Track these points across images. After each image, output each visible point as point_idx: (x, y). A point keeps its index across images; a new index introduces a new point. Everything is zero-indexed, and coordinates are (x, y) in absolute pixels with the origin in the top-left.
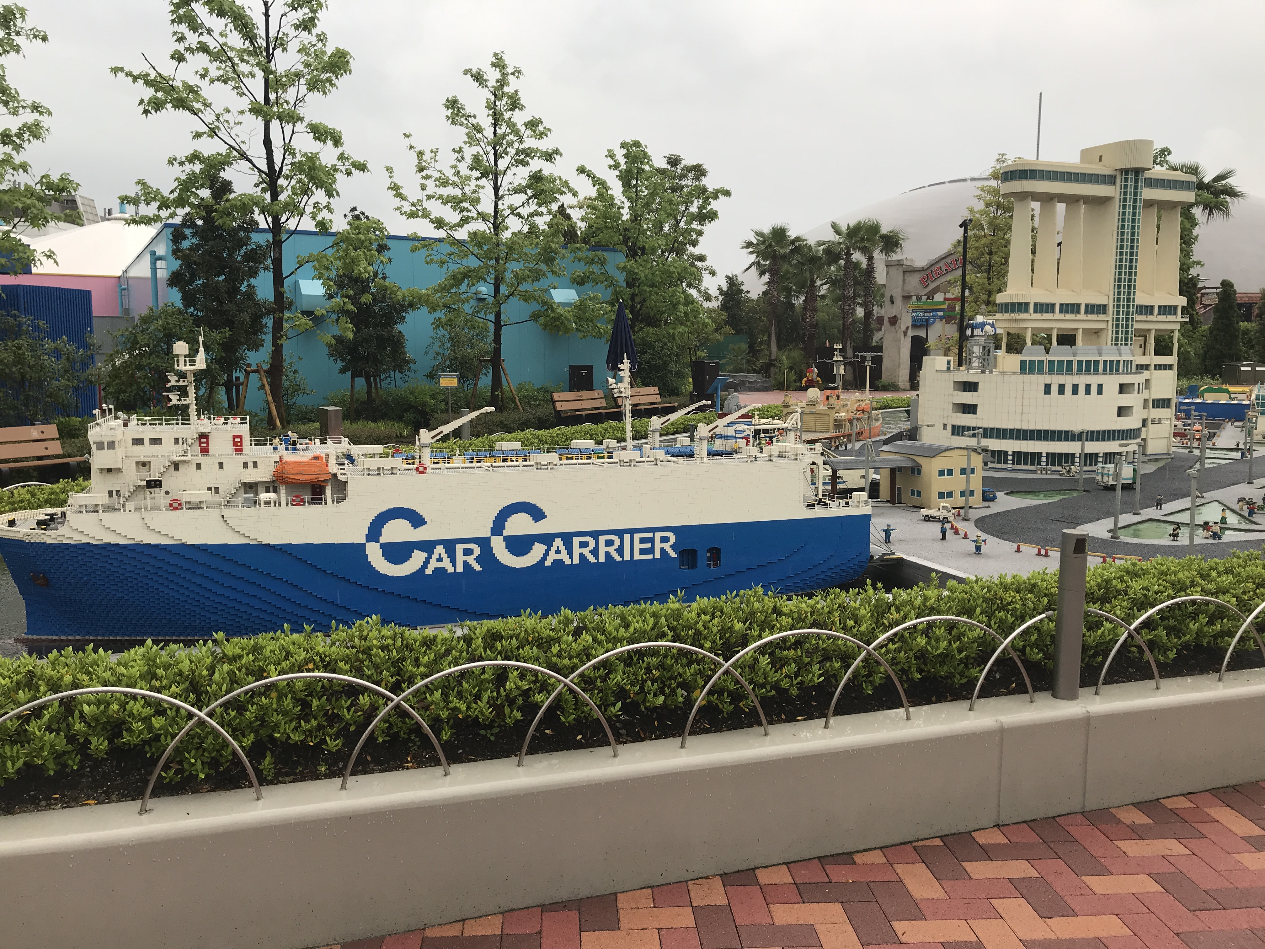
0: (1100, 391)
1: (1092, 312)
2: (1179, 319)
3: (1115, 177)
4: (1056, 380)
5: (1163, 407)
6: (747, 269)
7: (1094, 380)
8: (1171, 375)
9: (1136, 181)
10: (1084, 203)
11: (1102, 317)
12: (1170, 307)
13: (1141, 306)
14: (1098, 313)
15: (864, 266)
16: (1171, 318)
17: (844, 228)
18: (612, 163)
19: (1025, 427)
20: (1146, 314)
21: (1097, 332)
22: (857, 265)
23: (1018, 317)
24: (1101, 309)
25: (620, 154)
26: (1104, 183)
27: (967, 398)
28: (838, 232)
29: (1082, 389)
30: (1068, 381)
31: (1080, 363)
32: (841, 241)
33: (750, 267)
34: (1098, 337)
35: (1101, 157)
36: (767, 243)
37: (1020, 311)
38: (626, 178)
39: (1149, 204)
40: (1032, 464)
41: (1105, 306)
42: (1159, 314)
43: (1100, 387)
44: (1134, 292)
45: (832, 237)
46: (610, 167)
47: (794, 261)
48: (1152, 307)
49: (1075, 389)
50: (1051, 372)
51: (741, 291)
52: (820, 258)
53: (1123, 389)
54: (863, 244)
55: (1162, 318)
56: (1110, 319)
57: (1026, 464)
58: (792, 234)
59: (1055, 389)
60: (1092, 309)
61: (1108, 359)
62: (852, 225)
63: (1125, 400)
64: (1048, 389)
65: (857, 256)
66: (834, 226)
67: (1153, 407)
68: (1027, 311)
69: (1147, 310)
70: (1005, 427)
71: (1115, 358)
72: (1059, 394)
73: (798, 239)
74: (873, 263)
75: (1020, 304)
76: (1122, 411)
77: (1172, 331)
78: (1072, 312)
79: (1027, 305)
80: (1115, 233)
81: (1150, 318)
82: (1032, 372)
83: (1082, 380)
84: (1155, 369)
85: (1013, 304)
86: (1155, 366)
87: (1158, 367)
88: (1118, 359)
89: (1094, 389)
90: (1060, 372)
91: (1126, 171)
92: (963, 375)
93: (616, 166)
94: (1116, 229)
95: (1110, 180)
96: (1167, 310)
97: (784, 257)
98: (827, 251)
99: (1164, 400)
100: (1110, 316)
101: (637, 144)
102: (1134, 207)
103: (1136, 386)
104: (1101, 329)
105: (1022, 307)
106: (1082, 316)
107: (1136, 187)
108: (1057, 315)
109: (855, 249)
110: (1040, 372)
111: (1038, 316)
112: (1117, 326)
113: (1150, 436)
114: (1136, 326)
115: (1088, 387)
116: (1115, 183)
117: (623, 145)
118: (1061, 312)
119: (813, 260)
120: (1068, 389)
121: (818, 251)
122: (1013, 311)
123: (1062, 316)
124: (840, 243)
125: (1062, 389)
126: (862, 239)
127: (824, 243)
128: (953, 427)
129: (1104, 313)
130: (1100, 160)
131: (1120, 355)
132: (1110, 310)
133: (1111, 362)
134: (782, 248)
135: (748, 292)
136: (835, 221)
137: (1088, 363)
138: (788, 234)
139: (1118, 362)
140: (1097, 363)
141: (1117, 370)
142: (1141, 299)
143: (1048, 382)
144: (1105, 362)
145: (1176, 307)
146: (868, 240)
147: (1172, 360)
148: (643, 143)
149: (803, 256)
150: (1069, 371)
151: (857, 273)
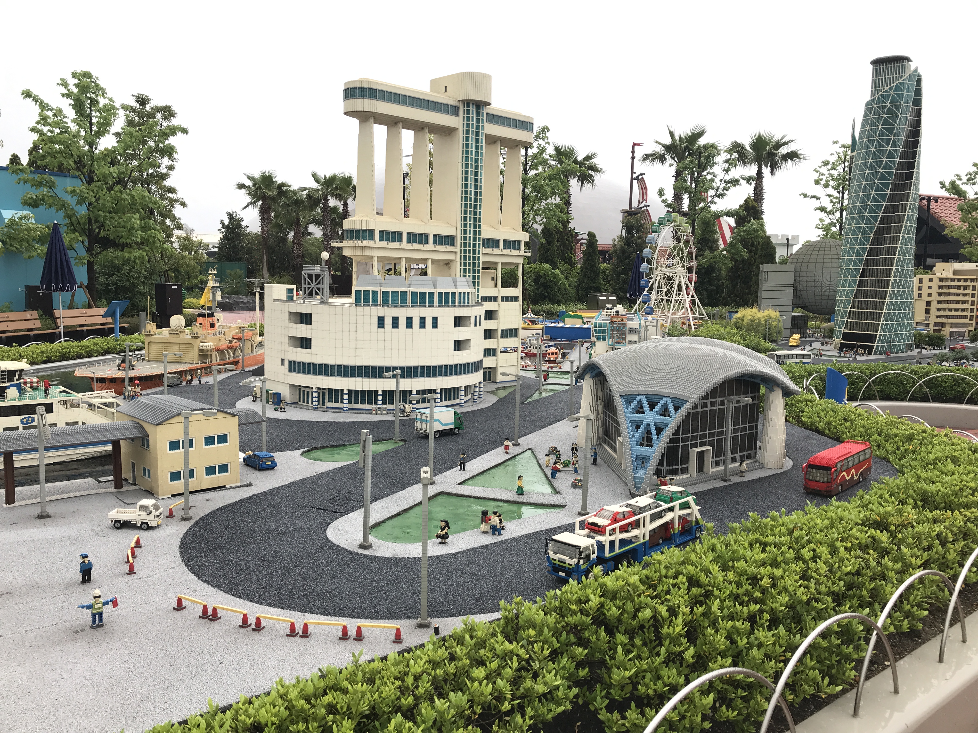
0: (435, 325)
1: (441, 243)
2: (522, 253)
3: (458, 107)
4: (389, 313)
5: (511, 337)
6: (245, 208)
7: (428, 313)
8: (517, 306)
9: (478, 114)
10: (430, 132)
11: (450, 248)
12: (514, 242)
13: (488, 240)
14: (447, 244)
15: (341, 210)
16: (515, 252)
17: (322, 178)
18: (65, 91)
19: (359, 363)
20: (493, 247)
21: (448, 263)
22: (336, 209)
23: (361, 245)
24: (449, 240)
25: (72, 82)
26: (447, 112)
27: (302, 331)
28: (317, 181)
29: (416, 322)
30: (402, 313)
31: (414, 294)
32: (320, 188)
33: (248, 206)
34: (449, 268)
35: (446, 87)
36: (257, 186)
37: (364, 238)
38: (78, 106)
39: (492, 140)
40: (370, 403)
41: (453, 238)
42: (505, 247)
43: (435, 321)
44: (480, 225)
45: (313, 185)
46: (63, 95)
47: (282, 203)
48: (498, 241)
49: (409, 322)
50: (385, 303)
51: (241, 226)
52: (303, 202)
53: (459, 322)
54: (336, 192)
55: (507, 252)
56: (458, 250)
57: (363, 402)
58: (279, 179)
59: (388, 322)
60: (440, 239)
61: (443, 290)
62: (328, 176)
63: (462, 333)
64: (381, 322)
65: (332, 202)
66: (314, 175)
67: (502, 337)
68: (372, 238)
69: (493, 243)
70: (339, 363)
71: (450, 290)
72: (393, 327)
73: (283, 185)
74: (347, 209)
75: (364, 231)
76: (458, 345)
77: (517, 265)
78: (420, 242)
79: (372, 232)
80: (460, 165)
81: (496, 251)
82: (366, 301)
83: (417, 313)
84: (502, 301)
85: (358, 231)
86: (503, 297)
87: (506, 299)
88: (454, 290)
89: (429, 322)
90: (395, 304)
91: (468, 103)
92: (300, 307)
93: (68, 95)
94: (460, 160)
95: (453, 110)
96: (512, 244)
97: (273, 199)
98: (309, 196)
99: (511, 330)
100: (458, 248)
101: (87, 75)
102: (477, 141)
103: (473, 319)
104: (451, 261)
105: (367, 234)
106: (430, 246)
107: (478, 121)
108: (405, 244)
109: (332, 196)
110: (375, 303)
111: (384, 244)
112: (465, 258)
113: (500, 365)
114: (483, 259)
115: (423, 321)
116: (458, 115)
117: (74, 75)
118: (409, 241)
119: (298, 202)
120: (402, 322)
121: (302, 195)
122: (358, 238)
123: (409, 246)
124: (318, 190)
125: (395, 322)
126: (336, 188)
127: (305, 189)
128: (290, 362)
129: (453, 244)
130: (446, 91)
131: (456, 286)
132: (458, 241)
133: (447, 294)
134: (270, 190)
135: (247, 227)
136: (315, 171)
137: (423, 294)
138: (275, 179)
139: (454, 294)
140: (431, 294)
141: (454, 302)
142: (487, 232)
143: (381, 315)
144: (440, 294)
145: (519, 242)
146: (341, 189)
147: (517, 292)
148: (94, 75)
149: (289, 199)
150: (404, 303)
151: (335, 216)
